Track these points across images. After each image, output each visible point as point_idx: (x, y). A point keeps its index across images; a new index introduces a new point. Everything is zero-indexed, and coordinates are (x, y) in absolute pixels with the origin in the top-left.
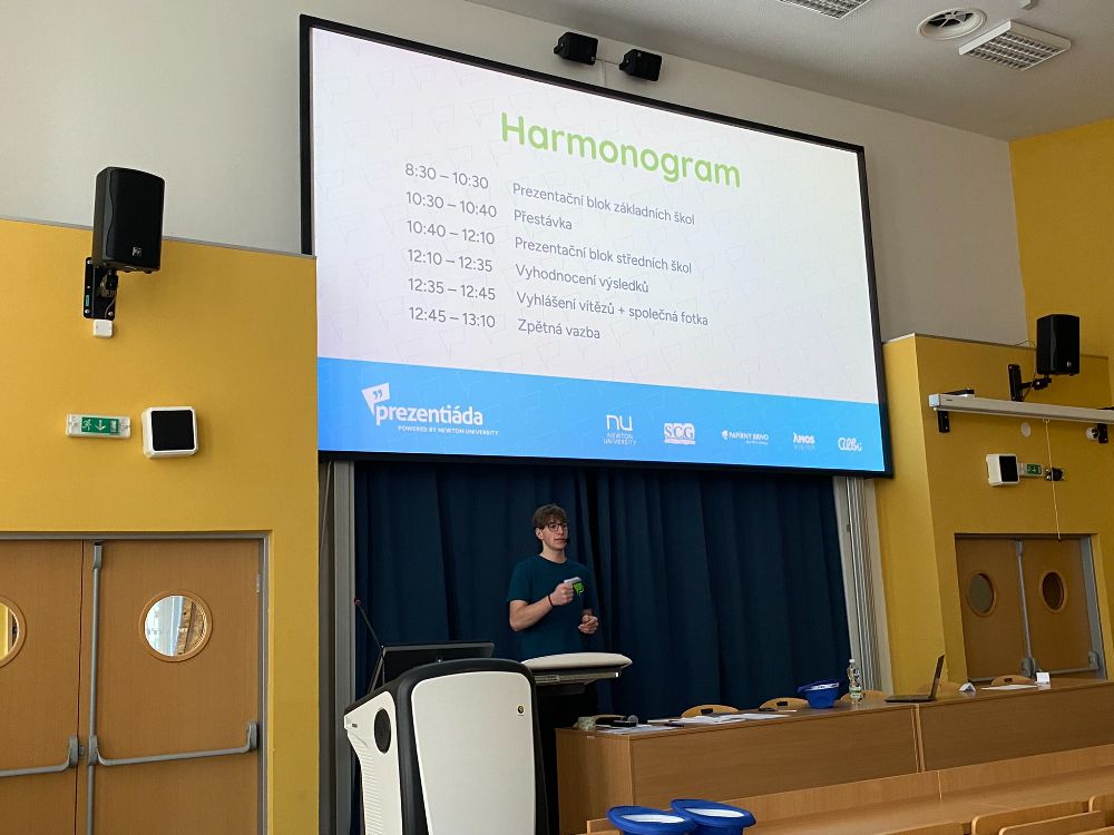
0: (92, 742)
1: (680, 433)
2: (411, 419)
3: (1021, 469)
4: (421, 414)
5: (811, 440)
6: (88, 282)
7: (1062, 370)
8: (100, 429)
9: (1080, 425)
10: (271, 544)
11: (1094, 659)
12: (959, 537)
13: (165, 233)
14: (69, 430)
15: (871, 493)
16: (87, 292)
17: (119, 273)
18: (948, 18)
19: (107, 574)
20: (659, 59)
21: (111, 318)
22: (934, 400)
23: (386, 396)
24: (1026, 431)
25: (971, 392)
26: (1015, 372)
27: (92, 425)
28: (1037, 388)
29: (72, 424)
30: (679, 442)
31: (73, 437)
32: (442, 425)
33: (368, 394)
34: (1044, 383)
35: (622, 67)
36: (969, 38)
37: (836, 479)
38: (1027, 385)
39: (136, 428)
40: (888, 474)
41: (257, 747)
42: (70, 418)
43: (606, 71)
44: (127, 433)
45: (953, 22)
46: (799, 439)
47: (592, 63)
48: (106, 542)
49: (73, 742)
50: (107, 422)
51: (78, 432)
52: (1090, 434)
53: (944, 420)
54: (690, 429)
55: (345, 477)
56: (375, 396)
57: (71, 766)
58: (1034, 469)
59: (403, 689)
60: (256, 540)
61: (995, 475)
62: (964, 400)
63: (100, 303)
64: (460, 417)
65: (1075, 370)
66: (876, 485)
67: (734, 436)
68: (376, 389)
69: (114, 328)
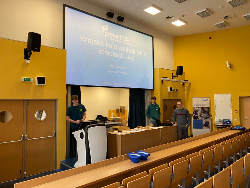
0: (26, 136)
6: (25, 52)
10: (58, 101)
12: (163, 99)
15: (151, 92)
19: (28, 106)
20: (123, 18)
22: (162, 79)
24: (173, 83)
25: (167, 78)
26: (172, 74)
27: (26, 79)
28: (176, 77)
29: (22, 79)
31: (23, 82)
36: (172, 20)
39: (34, 80)
41: (55, 136)
43: (115, 19)
45: (170, 18)
48: (28, 101)
49: (22, 136)
52: (182, 84)
53: (162, 82)
57: (22, 140)
58: (174, 89)
59: (86, 129)
60: (55, 101)
61: (169, 90)
63: (27, 57)
65: (182, 75)
69: (30, 61)
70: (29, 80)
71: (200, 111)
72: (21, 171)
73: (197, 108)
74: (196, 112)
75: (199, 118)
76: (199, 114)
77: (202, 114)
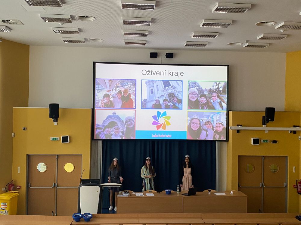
0: (56, 184)
3: (261, 141)
11: (285, 185)
19: (58, 160)
20: (173, 54)
22: (229, 128)
24: (266, 132)
26: (264, 118)
27: (53, 139)
31: (51, 141)
39: (60, 139)
42: (50, 138)
47: (157, 58)
48: (58, 155)
50: (56, 138)
52: (289, 132)
57: (53, 187)
58: (266, 141)
60: (81, 155)
61: (252, 143)
65: (273, 120)
70: (56, 140)
72: (53, 211)
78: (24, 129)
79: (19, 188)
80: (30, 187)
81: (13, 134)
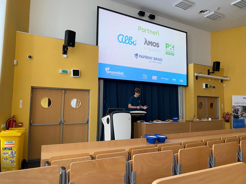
0: (63, 120)
1: (154, 78)
2: (112, 73)
3: (208, 86)
4: (114, 73)
5: (175, 80)
6: (63, 48)
7: (217, 70)
8: (65, 72)
9: (218, 79)
10: (91, 91)
11: (217, 117)
12: (198, 96)
13: (76, 41)
14: (60, 72)
15: (184, 88)
16: (63, 50)
17: (68, 47)
18: (203, 11)
19: (65, 95)
20: (155, 16)
21: (67, 54)
22: (196, 74)
23: (109, 69)
24: (210, 80)
25: (202, 73)
26: (209, 70)
27: (64, 71)
28: (212, 73)
29: (60, 71)
30: (154, 79)
31: (60, 73)
32: (117, 74)
33: (106, 69)
34: (213, 72)
35: (149, 17)
36: (206, 14)
37: (179, 86)
38: (211, 73)
39: (70, 72)
40: (187, 86)
41: (88, 122)
42: (60, 70)
43: (146, 18)
44: (69, 73)
45: (204, 12)
46: (173, 80)
47: (144, 16)
48: (65, 90)
49: (60, 120)
50: (66, 71)
51: (61, 72)
52: (220, 81)
53: (197, 78)
54: (156, 77)
55: (102, 82)
56: (107, 69)
57: (60, 124)
58: (210, 86)
59: (111, 115)
60: (88, 91)
61: (204, 87)
62: (201, 75)
63: (65, 52)
64: (120, 74)
65: (219, 71)
66: (185, 88)
67: (163, 78)
68: (107, 68)
69: (67, 56)
71: (241, 110)
73: (237, 107)
74: (236, 111)
75: (240, 118)
76: (239, 113)
77: (243, 113)
78: (30, 57)
79: (21, 125)
80: (33, 124)
81: (15, 61)
